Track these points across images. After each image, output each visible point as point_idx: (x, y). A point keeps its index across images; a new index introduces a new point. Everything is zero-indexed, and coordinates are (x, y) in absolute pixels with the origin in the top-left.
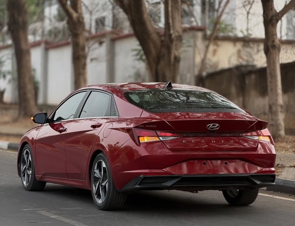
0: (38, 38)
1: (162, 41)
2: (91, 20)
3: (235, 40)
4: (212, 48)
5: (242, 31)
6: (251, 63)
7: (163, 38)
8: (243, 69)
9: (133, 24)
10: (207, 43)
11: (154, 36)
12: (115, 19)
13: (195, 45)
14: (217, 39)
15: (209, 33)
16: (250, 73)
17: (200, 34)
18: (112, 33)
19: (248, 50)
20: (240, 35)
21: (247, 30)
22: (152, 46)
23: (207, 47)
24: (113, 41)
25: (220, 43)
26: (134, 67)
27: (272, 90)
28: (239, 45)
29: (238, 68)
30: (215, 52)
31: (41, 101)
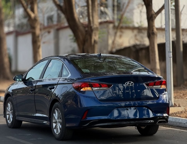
0: (11, 29)
1: (86, 31)
2: (44, 17)
3: (133, 28)
4: (118, 34)
5: (137, 23)
6: (142, 43)
7: (87, 29)
8: (138, 47)
9: (68, 20)
10: (115, 31)
11: (81, 28)
12: (59, 17)
13: (108, 33)
14: (122, 28)
15: (116, 24)
16: (142, 49)
17: (111, 26)
18: (57, 25)
19: (141, 35)
20: (136, 25)
21: (141, 22)
22: (80, 34)
23: (116, 33)
24: (58, 30)
25: (124, 30)
26: (71, 47)
27: (152, 60)
28: (136, 32)
29: (134, 46)
30: (121, 36)
31: (13, 68)
